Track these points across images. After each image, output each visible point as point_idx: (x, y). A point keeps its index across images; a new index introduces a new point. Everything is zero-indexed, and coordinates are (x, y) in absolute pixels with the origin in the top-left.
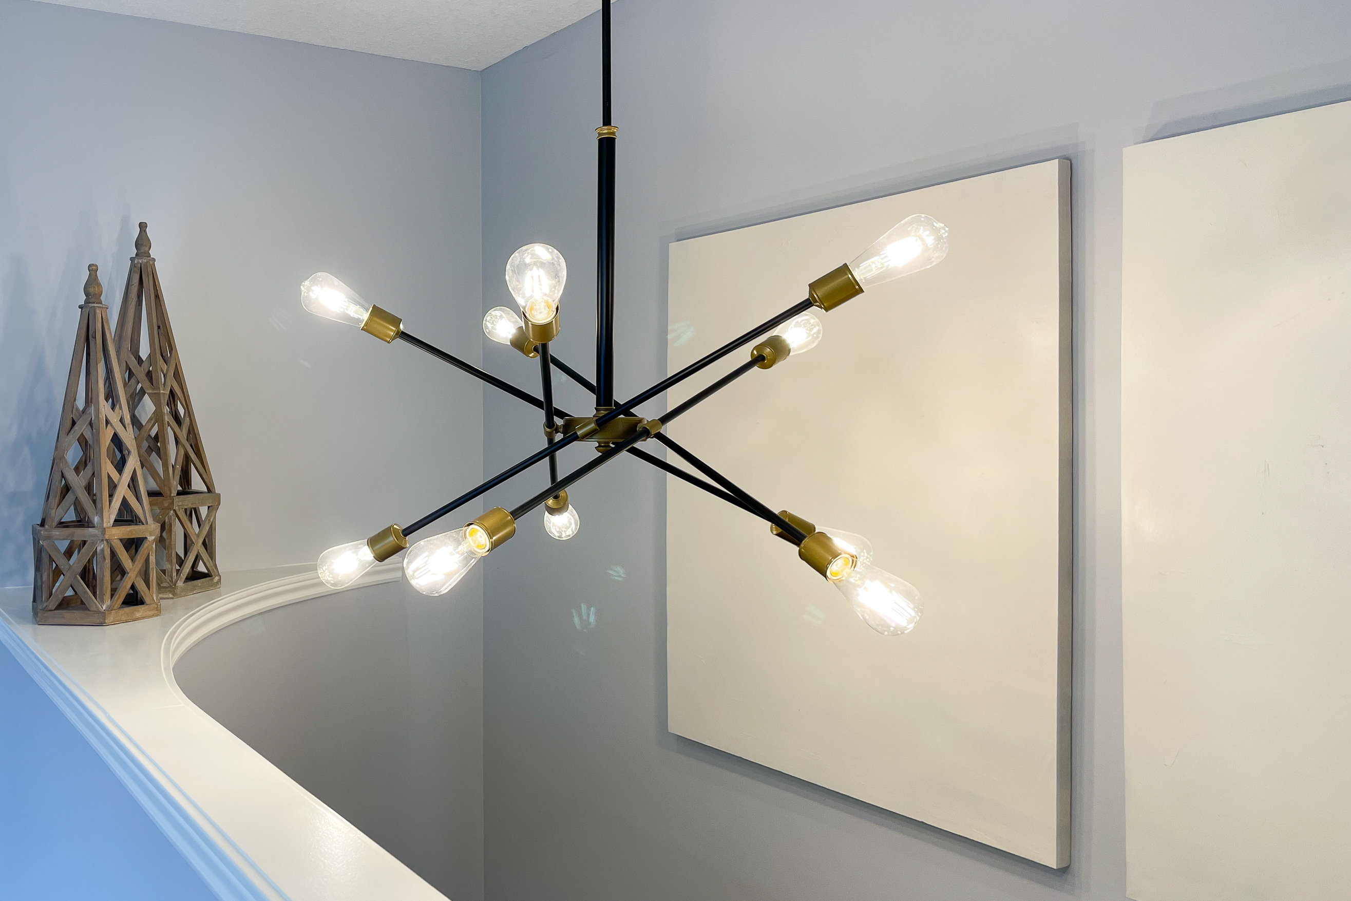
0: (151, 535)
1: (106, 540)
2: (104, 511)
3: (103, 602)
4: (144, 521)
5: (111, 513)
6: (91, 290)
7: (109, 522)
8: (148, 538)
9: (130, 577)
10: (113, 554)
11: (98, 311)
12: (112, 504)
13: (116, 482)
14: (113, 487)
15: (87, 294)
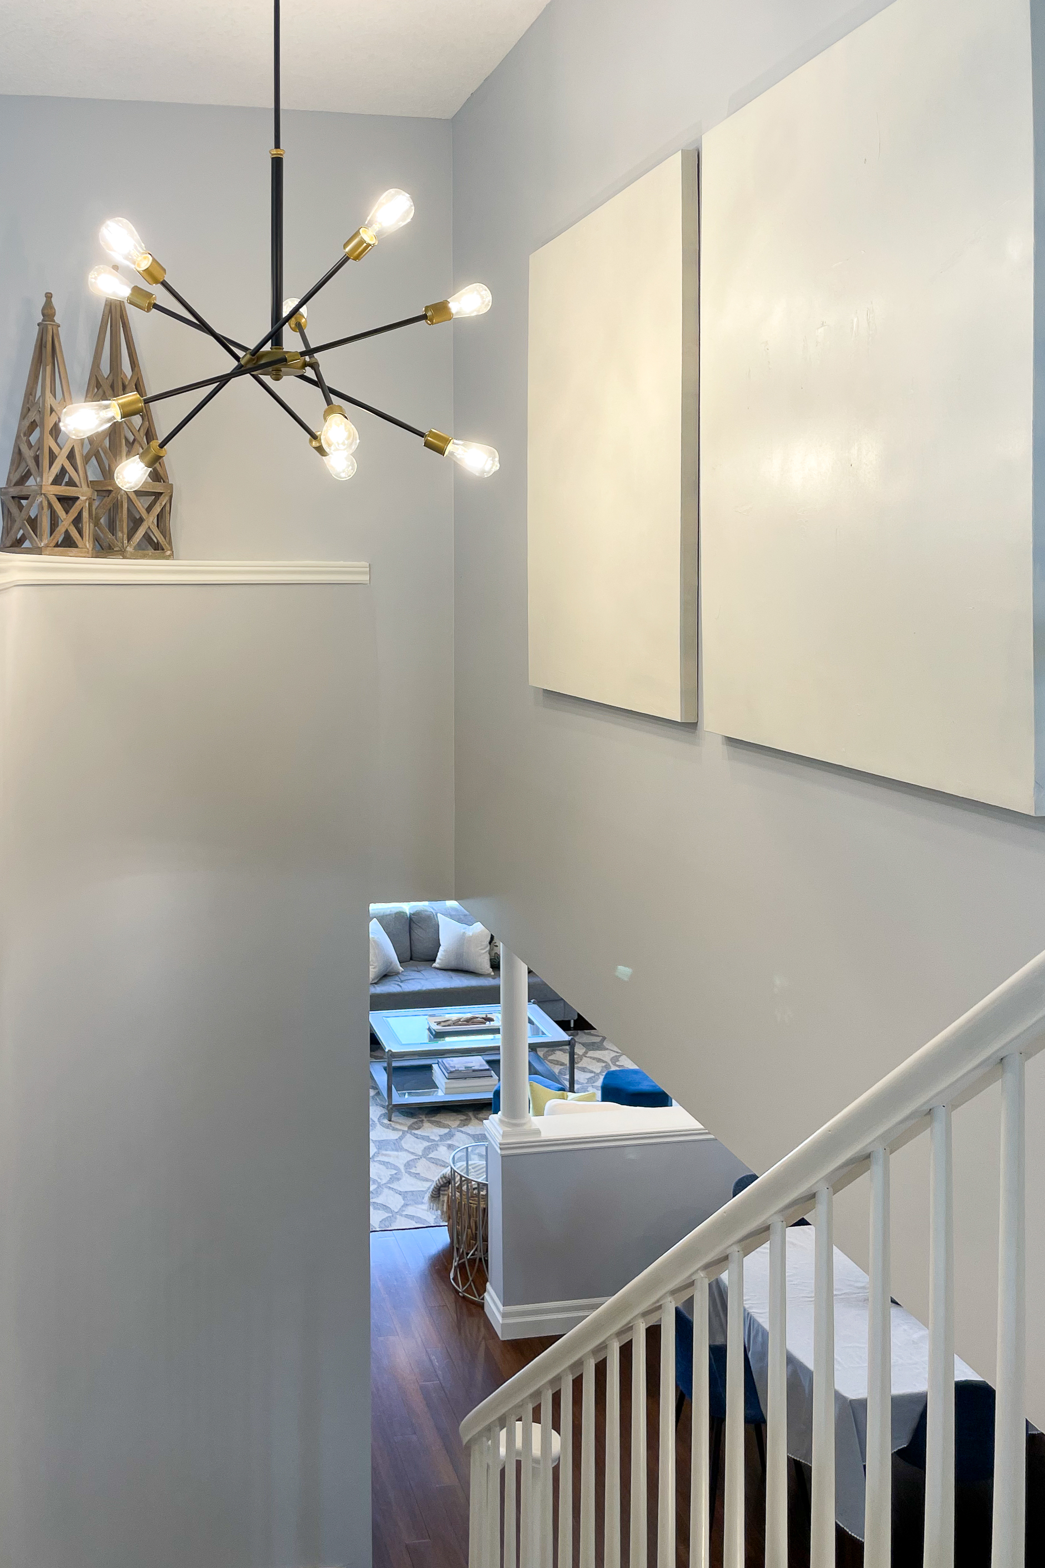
0: (82, 496)
1: (44, 494)
2: (44, 474)
3: (41, 540)
4: (79, 485)
5: (50, 476)
6: (46, 311)
7: (48, 482)
8: (81, 497)
9: (64, 525)
10: (50, 506)
11: (50, 327)
12: (51, 469)
13: (57, 455)
14: (53, 458)
15: (43, 315)
